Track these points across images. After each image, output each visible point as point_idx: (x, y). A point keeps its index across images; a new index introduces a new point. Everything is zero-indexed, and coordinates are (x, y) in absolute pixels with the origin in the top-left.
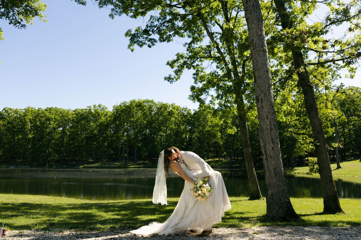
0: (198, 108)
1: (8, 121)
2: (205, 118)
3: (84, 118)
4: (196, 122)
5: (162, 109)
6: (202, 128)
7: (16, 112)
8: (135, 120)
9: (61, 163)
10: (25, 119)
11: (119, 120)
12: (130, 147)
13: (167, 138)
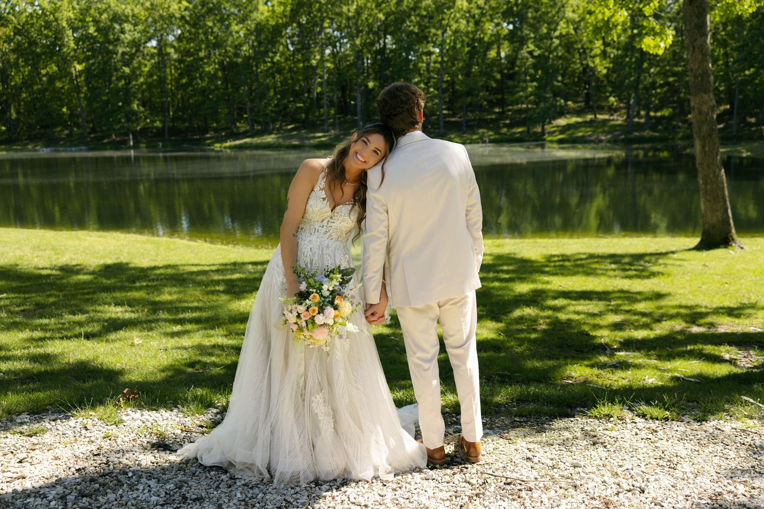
1: (15, 27)
3: (210, 11)
4: (530, 10)
6: (549, 29)
8: (353, 11)
9: (167, 136)
10: (56, 20)
11: (307, 13)
12: (343, 89)
13: (445, 59)
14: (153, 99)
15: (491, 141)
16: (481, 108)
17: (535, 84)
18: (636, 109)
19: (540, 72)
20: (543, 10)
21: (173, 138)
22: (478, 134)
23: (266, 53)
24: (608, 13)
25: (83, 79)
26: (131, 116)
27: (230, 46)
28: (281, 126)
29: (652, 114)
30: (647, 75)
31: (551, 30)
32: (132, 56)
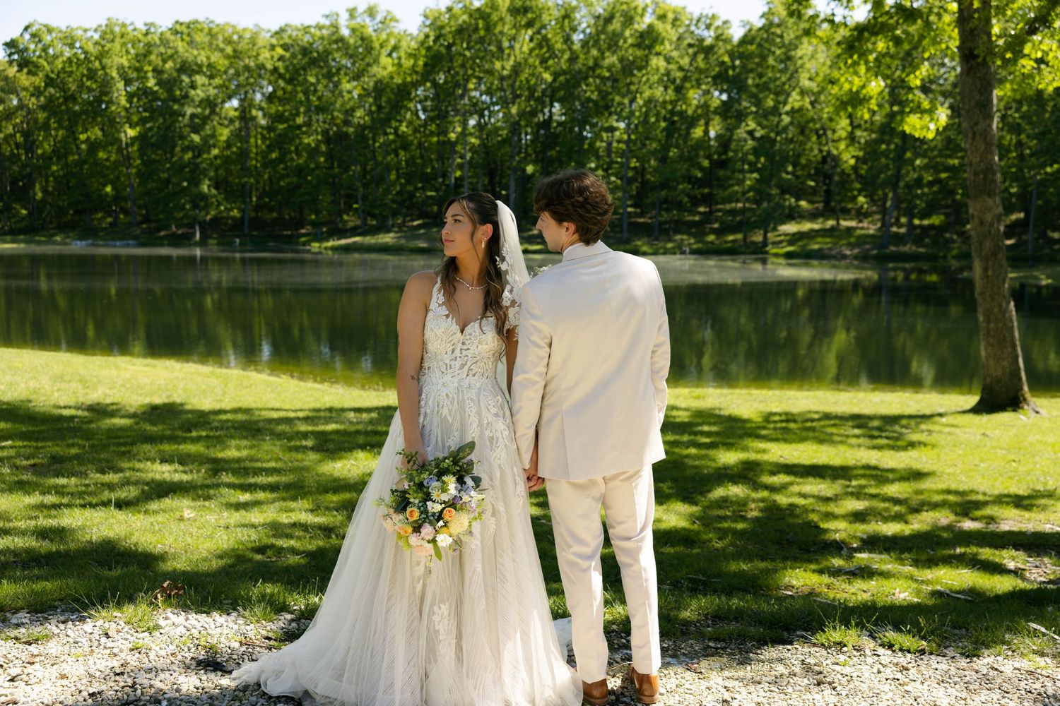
0: (762, 16)
1: (47, 76)
2: (789, 58)
3: (313, 62)
4: (751, 75)
5: (616, 25)
6: (777, 102)
7: (70, 40)
8: (509, 68)
9: (246, 230)
10: (103, 68)
11: (446, 69)
12: (492, 174)
13: (633, 137)
14: (230, 179)
15: (693, 252)
16: (679, 206)
17: (755, 175)
18: (895, 214)
19: (762, 160)
20: (770, 75)
21: (255, 233)
22: (675, 241)
23: (386, 122)
24: (857, 82)
25: (135, 148)
26: (201, 201)
27: (339, 111)
28: (404, 222)
29: (916, 222)
30: (910, 168)
31: (780, 103)
32: (205, 119)
